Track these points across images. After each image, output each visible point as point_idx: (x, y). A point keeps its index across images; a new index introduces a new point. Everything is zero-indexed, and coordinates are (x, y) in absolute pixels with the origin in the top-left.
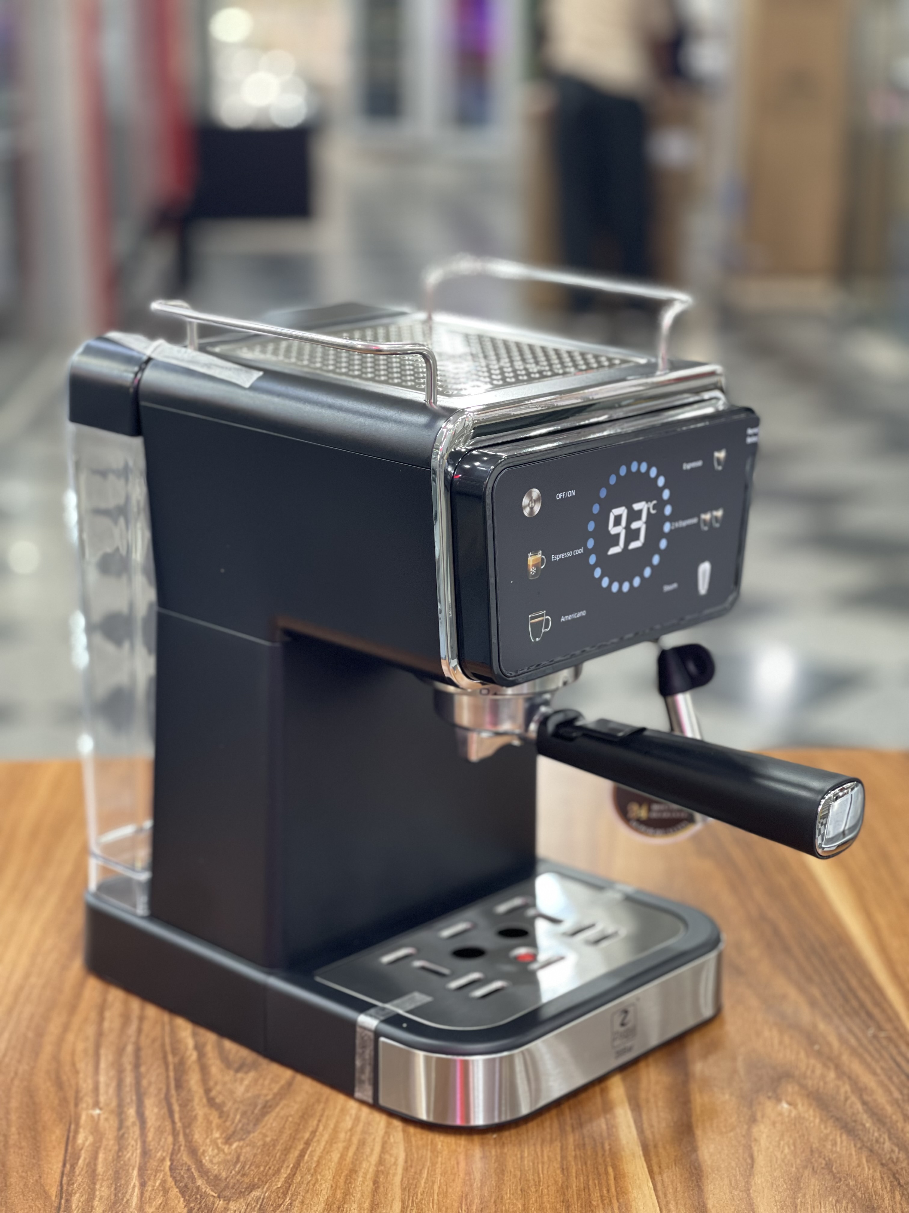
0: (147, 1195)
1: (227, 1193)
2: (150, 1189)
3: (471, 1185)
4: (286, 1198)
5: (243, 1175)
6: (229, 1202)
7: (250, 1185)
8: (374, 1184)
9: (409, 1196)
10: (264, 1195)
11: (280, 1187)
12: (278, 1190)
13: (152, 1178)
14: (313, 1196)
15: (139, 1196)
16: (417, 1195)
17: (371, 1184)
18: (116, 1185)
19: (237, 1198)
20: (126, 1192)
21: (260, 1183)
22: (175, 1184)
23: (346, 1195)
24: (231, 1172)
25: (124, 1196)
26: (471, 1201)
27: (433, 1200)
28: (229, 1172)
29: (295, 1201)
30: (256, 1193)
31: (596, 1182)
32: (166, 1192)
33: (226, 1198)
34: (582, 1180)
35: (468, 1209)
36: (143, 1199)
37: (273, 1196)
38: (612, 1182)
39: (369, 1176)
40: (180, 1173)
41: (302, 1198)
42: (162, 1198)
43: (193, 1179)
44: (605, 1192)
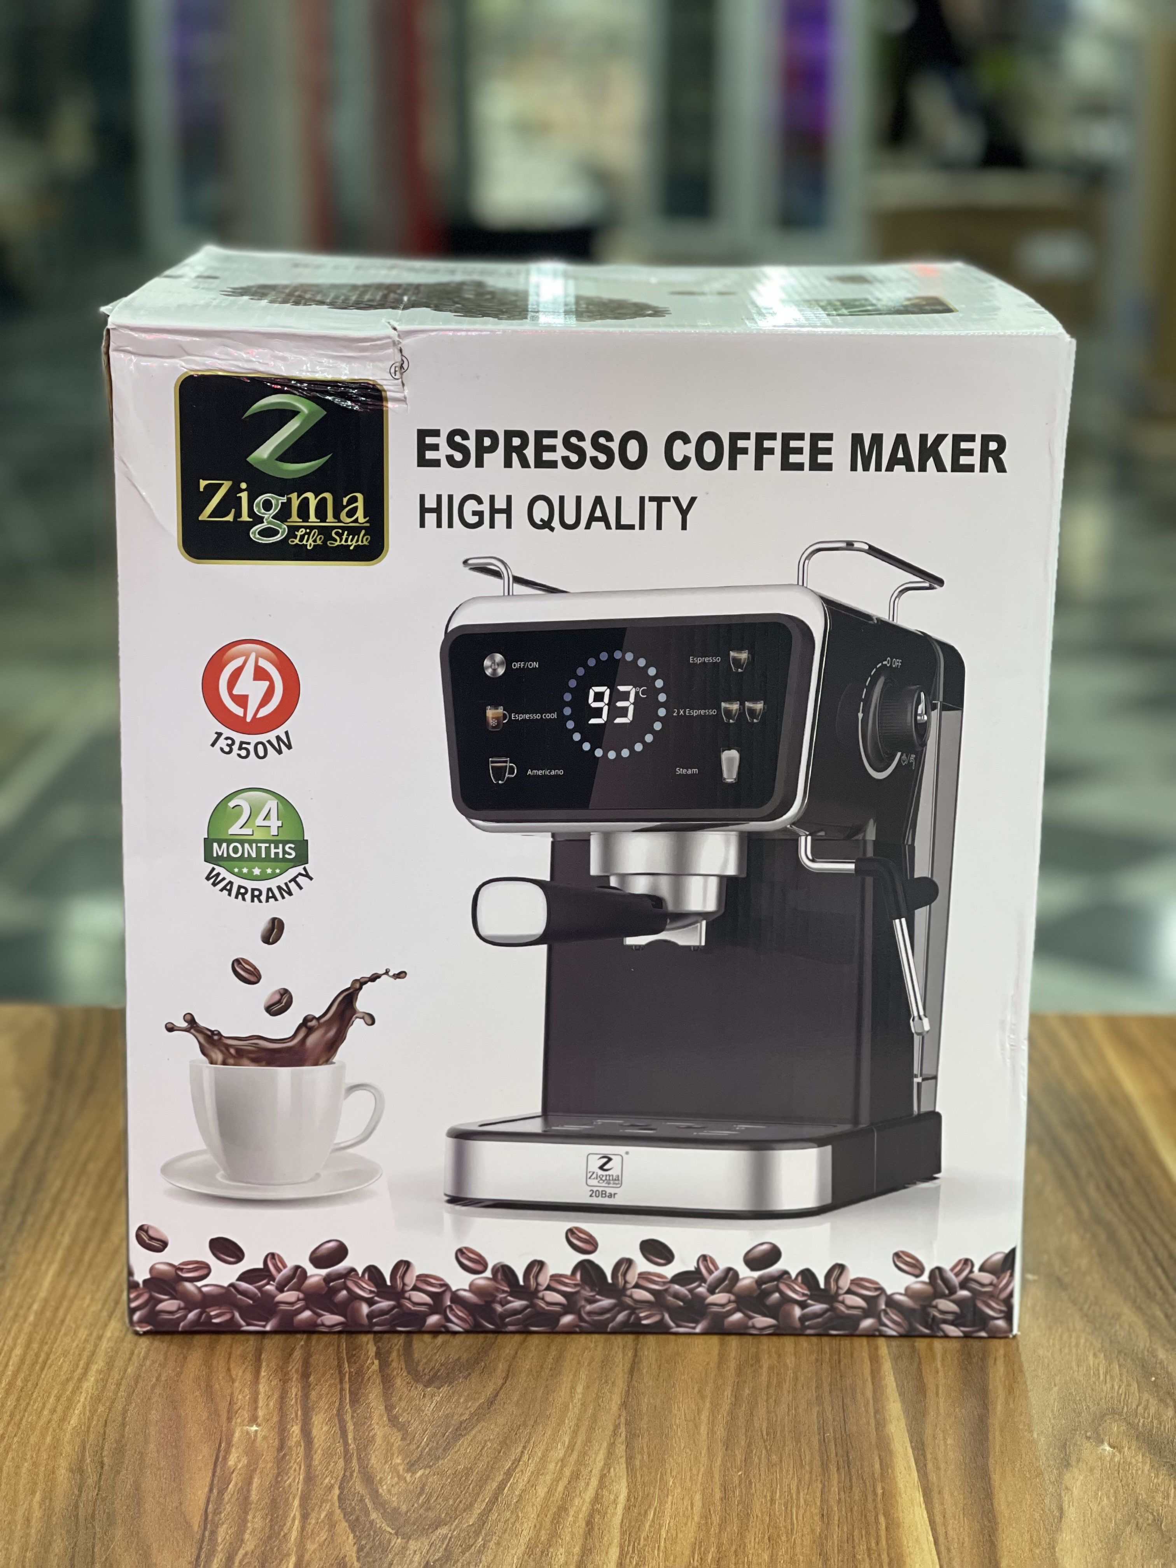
0: (309, 1528)
1: (407, 1529)
2: (313, 1521)
3: (708, 1531)
4: (479, 1537)
5: (428, 1509)
6: (408, 1540)
7: (435, 1521)
8: (587, 1525)
9: (629, 1541)
10: (452, 1534)
11: (472, 1525)
12: (469, 1528)
13: (317, 1509)
14: (512, 1536)
15: (299, 1529)
16: (640, 1540)
17: (584, 1525)
18: (272, 1515)
19: (419, 1536)
20: (285, 1524)
21: (448, 1519)
22: (344, 1517)
23: (553, 1537)
24: (413, 1506)
25: (282, 1530)
26: (705, 1549)
27: (659, 1547)
28: (411, 1505)
29: (489, 1542)
30: (443, 1531)
31: (864, 1533)
32: (332, 1526)
33: (405, 1536)
34: (845, 1529)
35: (701, 1559)
36: (305, 1533)
37: (462, 1535)
38: (883, 1533)
39: (581, 1516)
40: (351, 1504)
41: (498, 1538)
42: (327, 1533)
43: (367, 1514)
44: (873, 1545)
